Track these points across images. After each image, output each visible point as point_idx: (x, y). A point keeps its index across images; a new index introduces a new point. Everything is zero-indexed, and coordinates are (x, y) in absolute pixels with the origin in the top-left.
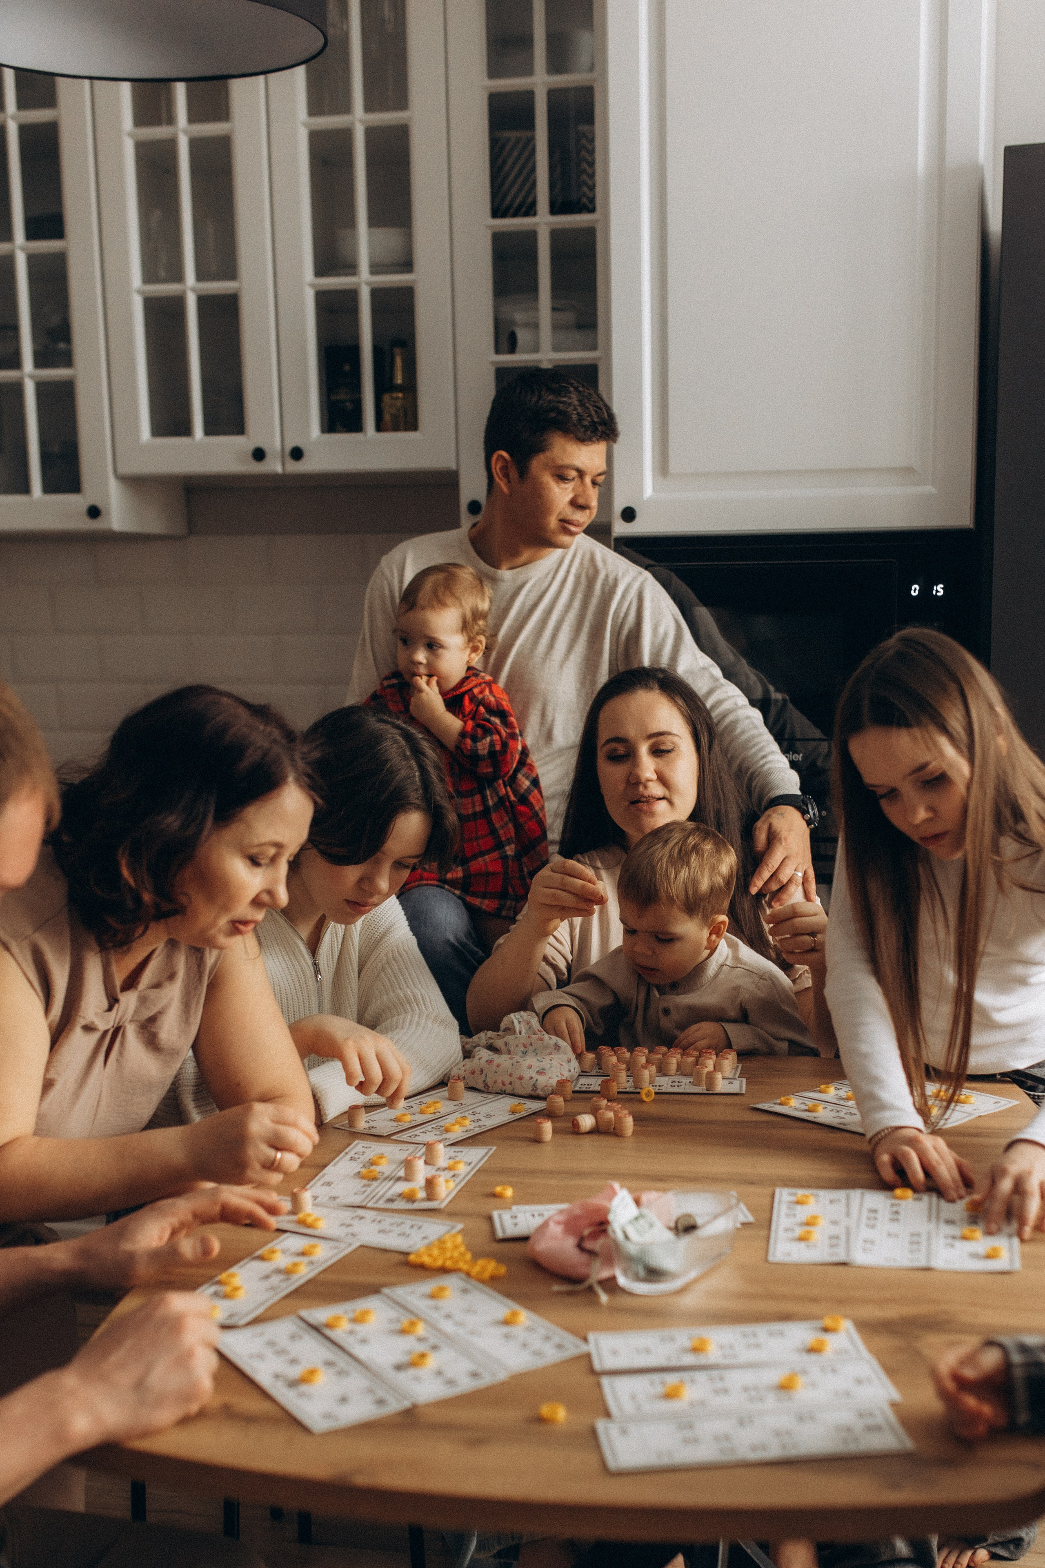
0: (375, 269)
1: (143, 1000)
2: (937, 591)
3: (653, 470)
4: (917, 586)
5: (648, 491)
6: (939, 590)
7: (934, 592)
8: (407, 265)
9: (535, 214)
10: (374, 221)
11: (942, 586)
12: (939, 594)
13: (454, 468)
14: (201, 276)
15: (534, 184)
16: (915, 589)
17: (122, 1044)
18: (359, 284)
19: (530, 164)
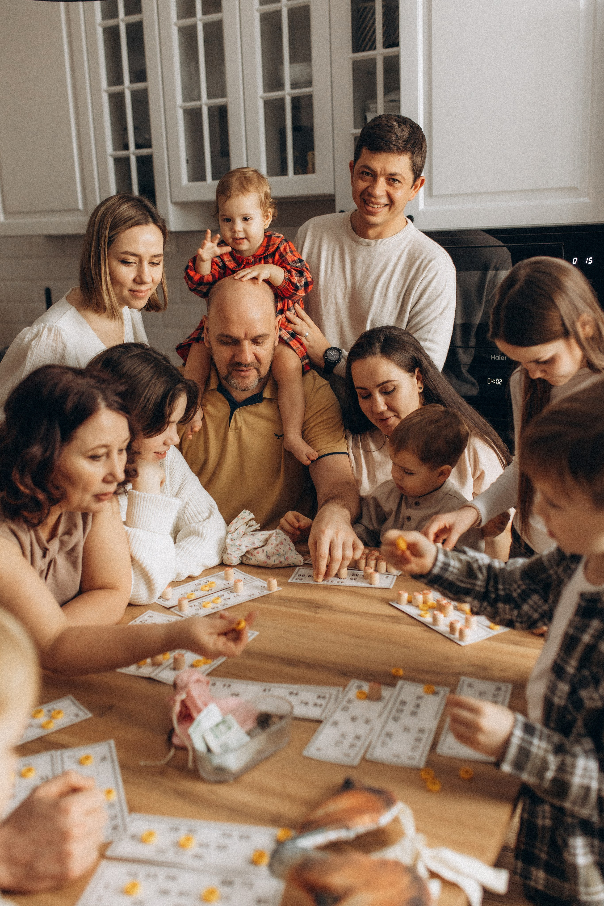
0: (294, 86)
1: (62, 543)
2: (588, 261)
3: (425, 194)
4: (576, 259)
5: (421, 205)
6: (590, 260)
7: (587, 263)
8: (309, 83)
9: (375, 49)
10: (293, 61)
11: (591, 258)
12: (589, 263)
13: (333, 193)
14: (209, 97)
15: (374, 31)
16: (575, 260)
17: (55, 566)
18: (284, 95)
19: (373, 19)
